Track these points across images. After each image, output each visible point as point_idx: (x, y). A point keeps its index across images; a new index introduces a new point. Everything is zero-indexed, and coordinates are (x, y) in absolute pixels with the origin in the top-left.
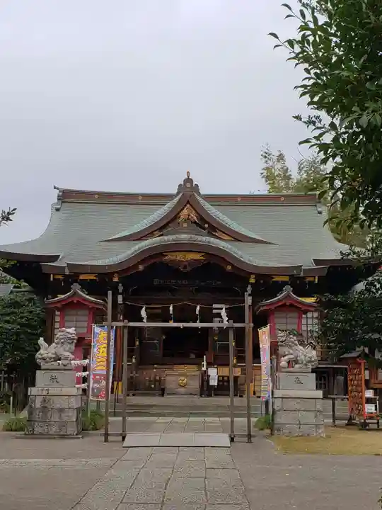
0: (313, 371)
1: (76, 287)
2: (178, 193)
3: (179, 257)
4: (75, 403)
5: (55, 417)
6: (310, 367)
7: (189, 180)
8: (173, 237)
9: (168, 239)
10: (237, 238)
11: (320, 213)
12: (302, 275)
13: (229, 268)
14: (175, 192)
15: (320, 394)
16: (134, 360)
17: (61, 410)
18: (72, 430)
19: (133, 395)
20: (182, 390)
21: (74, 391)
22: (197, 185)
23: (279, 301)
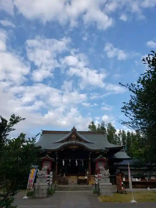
0: (109, 177)
1: (47, 155)
2: (71, 131)
3: (72, 147)
4: (47, 187)
5: (41, 192)
6: (108, 176)
7: (74, 128)
8: (71, 142)
9: (69, 142)
10: (87, 142)
11: (105, 136)
12: (103, 151)
13: (85, 150)
14: (71, 130)
15: (111, 184)
16: (60, 175)
17: (43, 190)
18: (45, 196)
19: (60, 184)
20: (73, 183)
21: (46, 184)
22: (76, 129)
23: (99, 158)
